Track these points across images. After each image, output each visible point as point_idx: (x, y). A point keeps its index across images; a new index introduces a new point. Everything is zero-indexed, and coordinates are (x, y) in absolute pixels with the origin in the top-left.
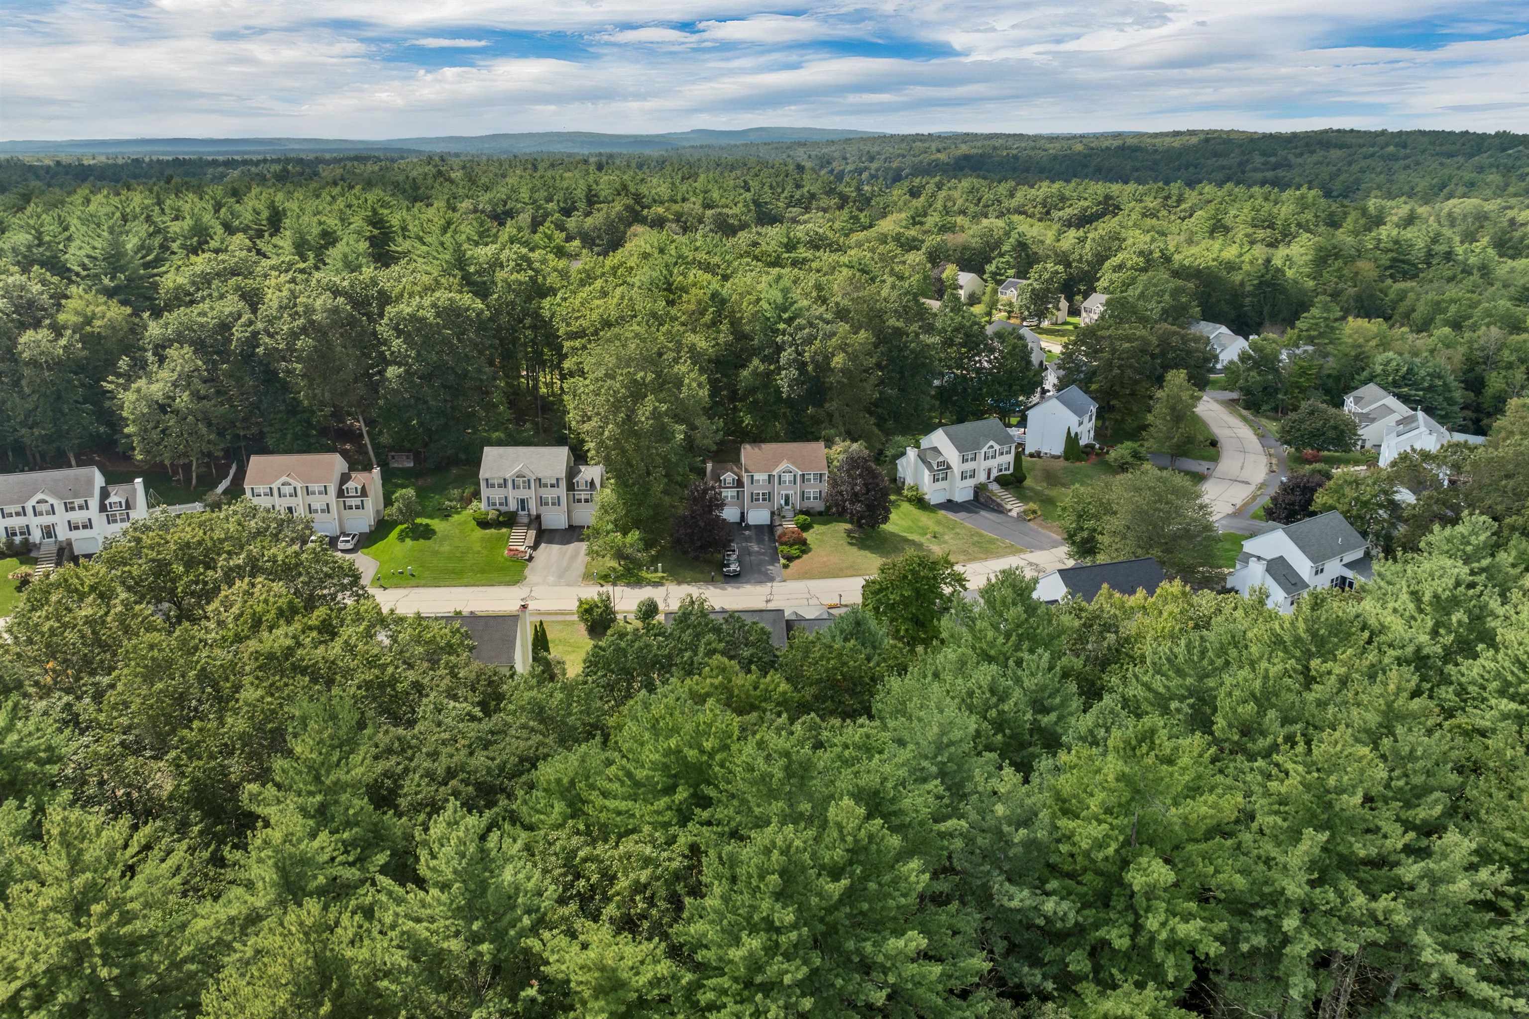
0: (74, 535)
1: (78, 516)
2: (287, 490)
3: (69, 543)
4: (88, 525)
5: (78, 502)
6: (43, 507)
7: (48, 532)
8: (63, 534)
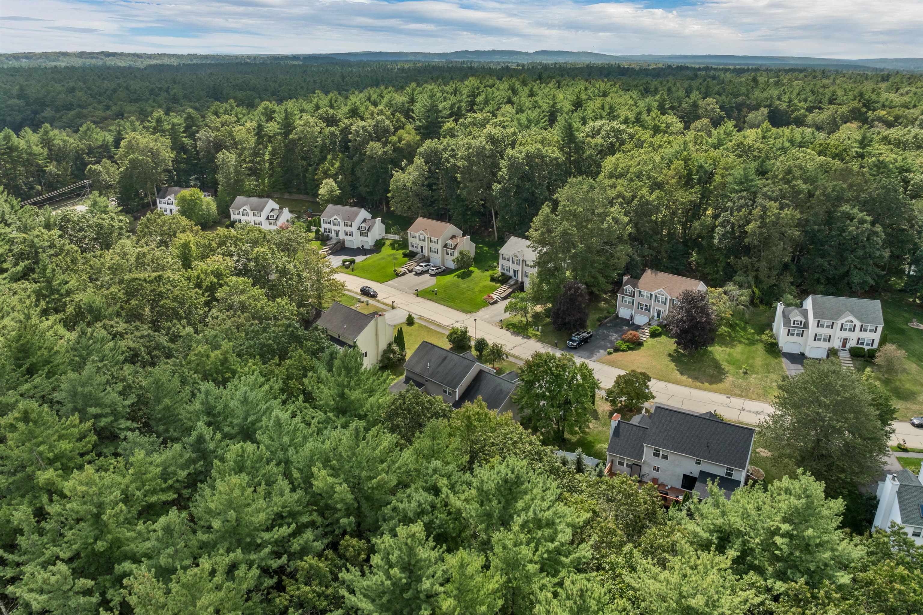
0: (347, 238)
1: (348, 229)
2: (422, 237)
3: (344, 241)
4: (351, 234)
5: (349, 223)
6: (336, 222)
7: (337, 233)
8: (342, 236)
